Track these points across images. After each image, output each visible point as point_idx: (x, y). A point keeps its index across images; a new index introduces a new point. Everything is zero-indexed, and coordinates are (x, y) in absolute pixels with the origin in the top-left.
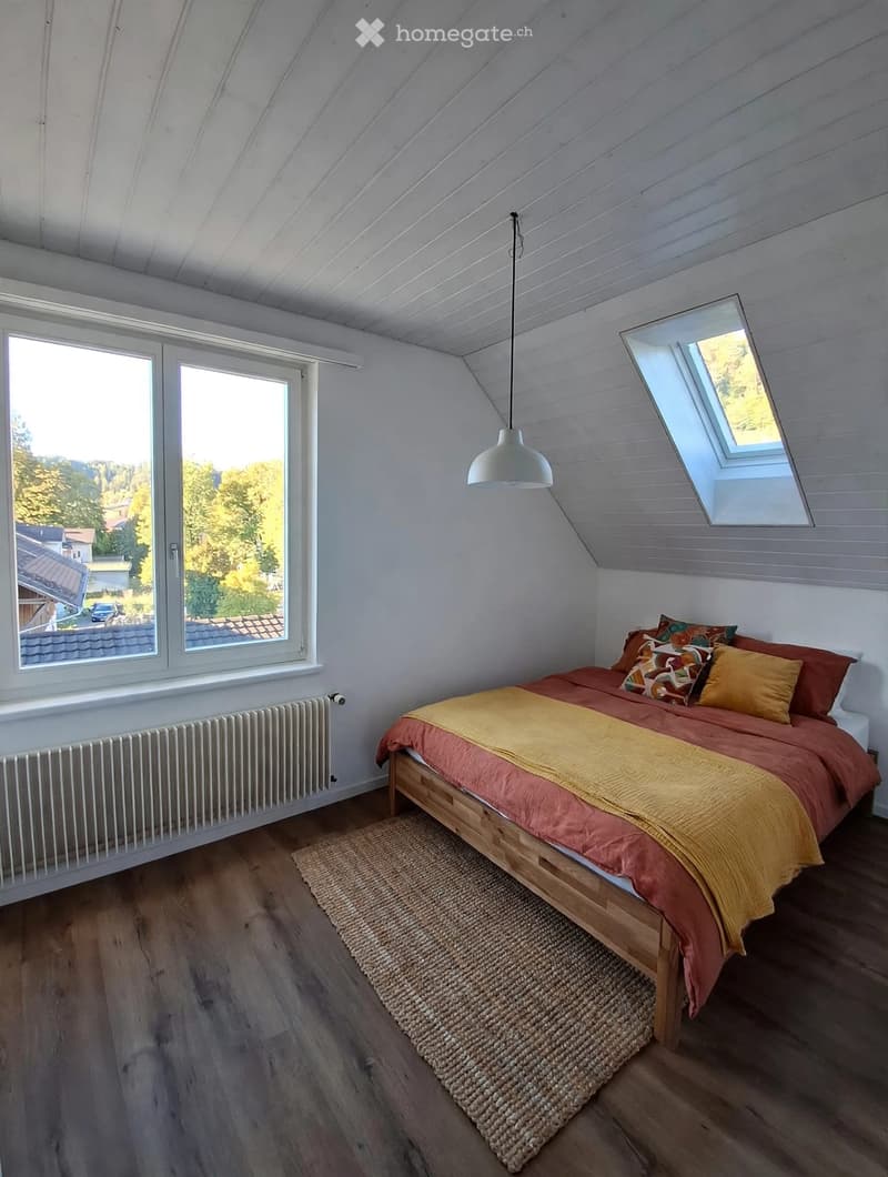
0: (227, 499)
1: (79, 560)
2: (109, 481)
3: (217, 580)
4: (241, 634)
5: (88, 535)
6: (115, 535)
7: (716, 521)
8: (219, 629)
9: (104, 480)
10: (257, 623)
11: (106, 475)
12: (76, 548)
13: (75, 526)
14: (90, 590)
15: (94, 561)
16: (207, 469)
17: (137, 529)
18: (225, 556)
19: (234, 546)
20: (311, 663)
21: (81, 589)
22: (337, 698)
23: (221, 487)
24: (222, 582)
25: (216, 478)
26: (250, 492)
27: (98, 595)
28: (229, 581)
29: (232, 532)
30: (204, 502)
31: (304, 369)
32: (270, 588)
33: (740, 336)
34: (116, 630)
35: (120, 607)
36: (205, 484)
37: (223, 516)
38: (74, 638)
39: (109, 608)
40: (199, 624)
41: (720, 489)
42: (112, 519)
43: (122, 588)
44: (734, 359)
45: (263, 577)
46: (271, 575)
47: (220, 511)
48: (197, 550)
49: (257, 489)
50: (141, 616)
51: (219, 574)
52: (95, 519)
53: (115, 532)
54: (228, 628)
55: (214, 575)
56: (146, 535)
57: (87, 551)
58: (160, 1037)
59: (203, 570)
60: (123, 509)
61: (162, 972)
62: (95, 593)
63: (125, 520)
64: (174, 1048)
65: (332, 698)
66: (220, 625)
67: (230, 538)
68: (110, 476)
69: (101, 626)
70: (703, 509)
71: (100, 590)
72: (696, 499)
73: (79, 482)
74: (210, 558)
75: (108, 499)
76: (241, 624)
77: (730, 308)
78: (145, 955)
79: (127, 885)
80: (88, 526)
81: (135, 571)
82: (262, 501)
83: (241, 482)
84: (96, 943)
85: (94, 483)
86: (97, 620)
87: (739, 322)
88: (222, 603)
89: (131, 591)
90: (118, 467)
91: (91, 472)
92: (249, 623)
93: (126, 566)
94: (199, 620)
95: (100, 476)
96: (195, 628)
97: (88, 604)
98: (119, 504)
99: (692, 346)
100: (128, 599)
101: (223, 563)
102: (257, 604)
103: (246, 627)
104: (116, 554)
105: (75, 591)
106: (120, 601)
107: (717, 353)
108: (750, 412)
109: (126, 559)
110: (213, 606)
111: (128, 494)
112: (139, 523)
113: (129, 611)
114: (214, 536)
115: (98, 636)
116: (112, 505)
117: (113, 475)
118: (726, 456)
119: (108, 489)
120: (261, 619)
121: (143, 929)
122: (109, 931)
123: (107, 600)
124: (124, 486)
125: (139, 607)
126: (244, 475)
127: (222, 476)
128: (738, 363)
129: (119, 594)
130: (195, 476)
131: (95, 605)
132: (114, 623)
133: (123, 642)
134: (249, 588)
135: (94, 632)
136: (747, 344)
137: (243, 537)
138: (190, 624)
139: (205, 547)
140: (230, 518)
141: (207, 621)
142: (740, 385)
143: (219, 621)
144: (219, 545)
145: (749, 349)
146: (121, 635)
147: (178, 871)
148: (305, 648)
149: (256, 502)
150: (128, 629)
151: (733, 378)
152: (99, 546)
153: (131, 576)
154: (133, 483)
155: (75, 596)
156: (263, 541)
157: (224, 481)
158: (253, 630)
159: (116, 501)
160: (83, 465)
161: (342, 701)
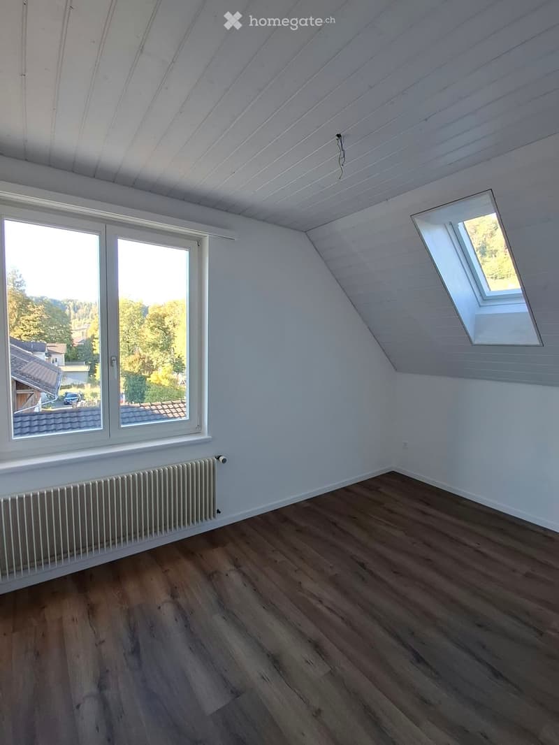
0: (152, 324)
1: (56, 365)
2: (76, 312)
3: (145, 378)
4: (160, 414)
5: (61, 348)
6: (79, 348)
7: (476, 342)
8: (145, 410)
9: (72, 312)
10: (171, 406)
11: (74, 309)
12: (54, 357)
13: (54, 342)
14: (62, 384)
15: (66, 365)
16: (139, 305)
17: (93, 343)
18: (151, 362)
19: (155, 356)
20: (203, 434)
21: (57, 383)
22: (221, 458)
23: (148, 316)
24: (148, 379)
25: (145, 310)
26: (167, 320)
27: (69, 387)
28: (153, 378)
29: (155, 345)
30: (136, 326)
31: (199, 241)
32: (179, 383)
33: (493, 217)
34: (79, 411)
35: (82, 395)
36: (137, 314)
37: (150, 336)
38: (52, 416)
39: (75, 395)
40: (133, 407)
41: (479, 321)
42: (77, 337)
43: (84, 383)
44: (489, 232)
45: (175, 376)
46: (180, 375)
47: (147, 332)
48: (132, 358)
49: (172, 318)
50: (96, 401)
51: (147, 374)
52: (66, 338)
53: (79, 346)
54: (152, 410)
55: (143, 374)
56: (97, 348)
57: (61, 358)
58: (101, 685)
59: (136, 371)
60: (85, 331)
61: (103, 641)
62: (66, 386)
63: (85, 338)
64: (110, 694)
65: (218, 458)
66: (147, 408)
67: (153, 350)
68: (76, 309)
69: (69, 408)
70: (467, 333)
71: (70, 384)
72: (462, 326)
73: (57, 314)
74: (140, 364)
75: (75, 324)
76: (160, 407)
77: (486, 198)
78: (93, 629)
79: (82, 580)
80: (62, 341)
81: (92, 371)
82: (174, 326)
83: (160, 313)
84: (60, 620)
85: (66, 315)
86: (67, 404)
87: (492, 208)
88: (149, 393)
89: (89, 385)
90: (81, 303)
91: (64, 307)
92: (165, 407)
93: (86, 368)
94: (133, 404)
95: (69, 309)
96: (129, 410)
97: (62, 393)
98: (82, 327)
99: (460, 224)
100: (88, 390)
101: (149, 367)
102: (170, 394)
103: (163, 409)
104: (80, 360)
105: (53, 384)
106: (82, 391)
107: (478, 228)
108: (500, 267)
109: (86, 364)
110: (143, 395)
111: (88, 321)
112: (94, 340)
113: (88, 397)
114: (144, 349)
115: (67, 415)
116: (77, 328)
117: (78, 309)
118: (484, 298)
119: (75, 318)
120: (173, 404)
121: (92, 611)
122: (69, 613)
123: (74, 390)
124: (85, 316)
125: (94, 395)
126: (162, 308)
127: (149, 309)
128: (492, 234)
129: (81, 386)
130: (131, 309)
131: (66, 393)
132: (79, 405)
133: (83, 419)
134: (166, 383)
135: (65, 412)
136: (498, 222)
137: (162, 349)
138: (126, 407)
139: (137, 356)
140: (153, 337)
141: (138, 405)
142: (494, 249)
143: (146, 405)
144: (147, 354)
145: (499, 226)
146: (82, 414)
147: (116, 571)
148: (200, 426)
149: (171, 327)
150: (87, 410)
151: (488, 245)
152: (69, 355)
153: (89, 375)
154: (91, 312)
155: (54, 388)
156: (176, 352)
157: (151, 312)
158: (168, 411)
159: (79, 326)
160: (59, 302)
161: (224, 461)
